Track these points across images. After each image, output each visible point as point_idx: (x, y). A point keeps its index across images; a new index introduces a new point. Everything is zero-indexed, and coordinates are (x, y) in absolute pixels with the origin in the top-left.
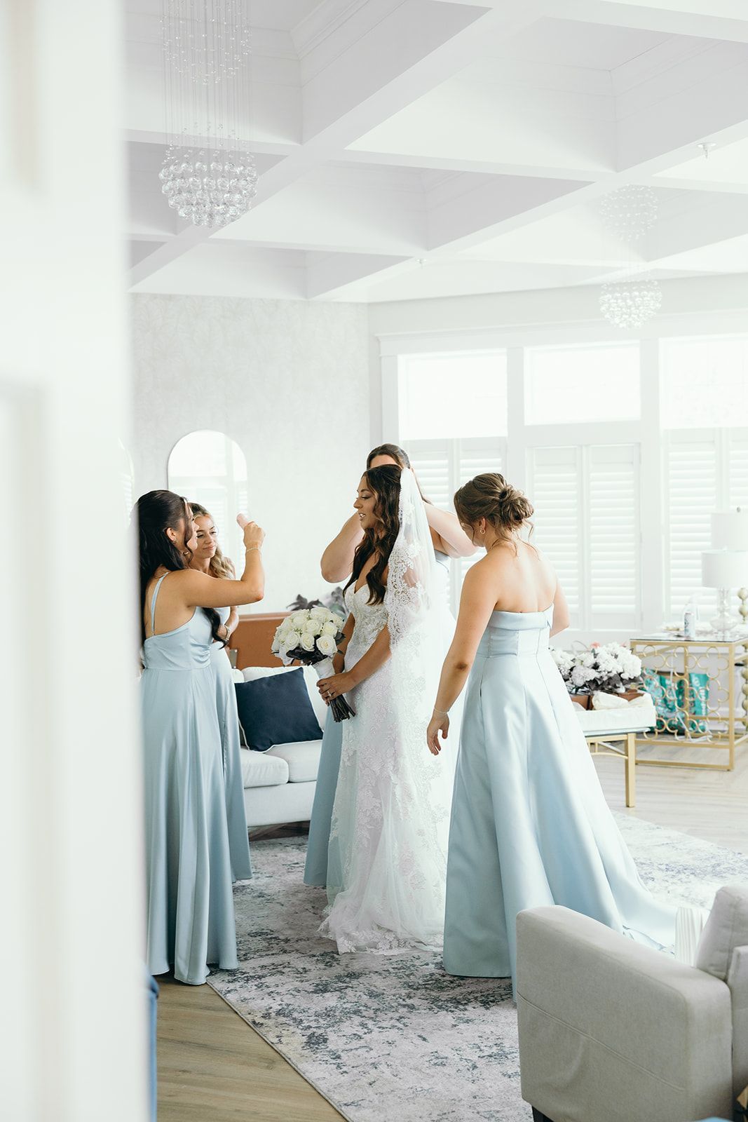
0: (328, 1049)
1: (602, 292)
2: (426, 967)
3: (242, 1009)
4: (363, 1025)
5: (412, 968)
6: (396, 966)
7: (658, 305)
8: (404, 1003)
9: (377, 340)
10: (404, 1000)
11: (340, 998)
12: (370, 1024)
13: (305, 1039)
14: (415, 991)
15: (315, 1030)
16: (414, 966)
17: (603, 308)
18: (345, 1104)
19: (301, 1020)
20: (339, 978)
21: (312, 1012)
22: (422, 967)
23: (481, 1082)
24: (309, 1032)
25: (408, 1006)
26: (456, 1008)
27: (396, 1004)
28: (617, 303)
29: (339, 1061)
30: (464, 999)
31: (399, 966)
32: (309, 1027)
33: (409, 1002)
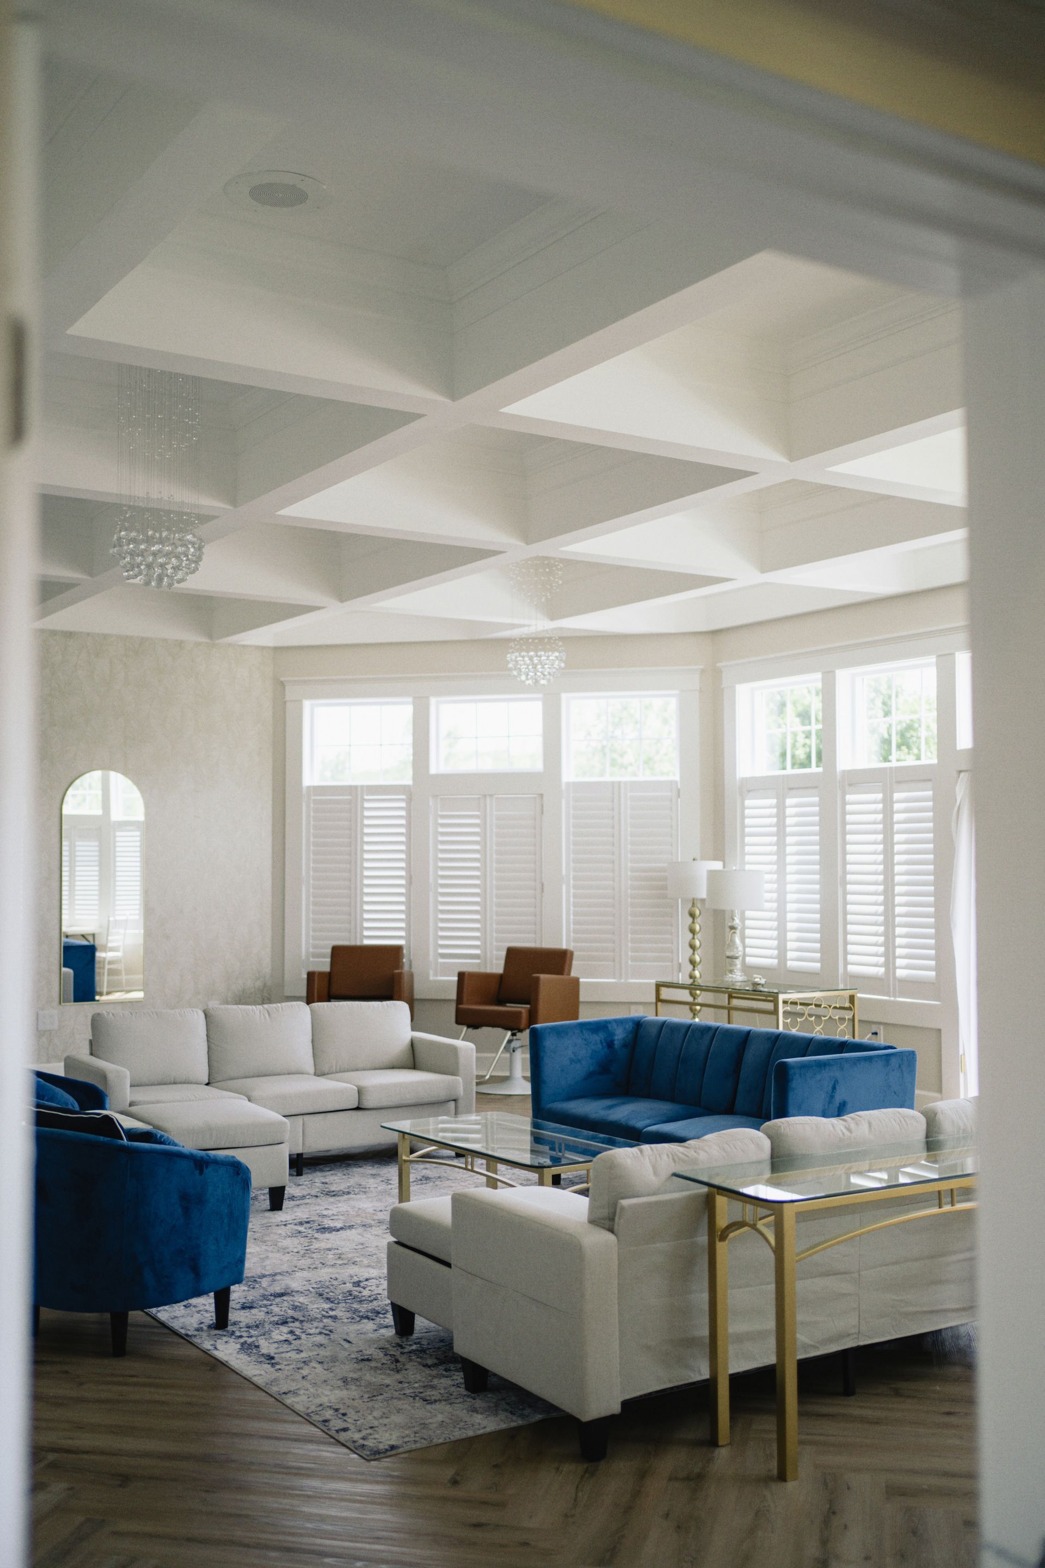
0: (260, 1353)
1: (511, 651)
2: (345, 1285)
3: (176, 1325)
4: (291, 1332)
5: (331, 1287)
6: (316, 1286)
7: (563, 665)
8: (327, 1315)
9: (282, 684)
10: (327, 1312)
13: (239, 1346)
14: (336, 1305)
15: (246, 1339)
16: (332, 1285)
17: (510, 665)
18: (284, 1393)
19: (233, 1331)
20: (264, 1297)
21: (242, 1325)
22: (340, 1286)
23: (404, 1372)
24: (242, 1340)
25: (331, 1317)
26: (376, 1316)
27: (320, 1316)
28: (523, 661)
29: (273, 1361)
30: (383, 1310)
31: (319, 1286)
32: (241, 1337)
33: (332, 1313)
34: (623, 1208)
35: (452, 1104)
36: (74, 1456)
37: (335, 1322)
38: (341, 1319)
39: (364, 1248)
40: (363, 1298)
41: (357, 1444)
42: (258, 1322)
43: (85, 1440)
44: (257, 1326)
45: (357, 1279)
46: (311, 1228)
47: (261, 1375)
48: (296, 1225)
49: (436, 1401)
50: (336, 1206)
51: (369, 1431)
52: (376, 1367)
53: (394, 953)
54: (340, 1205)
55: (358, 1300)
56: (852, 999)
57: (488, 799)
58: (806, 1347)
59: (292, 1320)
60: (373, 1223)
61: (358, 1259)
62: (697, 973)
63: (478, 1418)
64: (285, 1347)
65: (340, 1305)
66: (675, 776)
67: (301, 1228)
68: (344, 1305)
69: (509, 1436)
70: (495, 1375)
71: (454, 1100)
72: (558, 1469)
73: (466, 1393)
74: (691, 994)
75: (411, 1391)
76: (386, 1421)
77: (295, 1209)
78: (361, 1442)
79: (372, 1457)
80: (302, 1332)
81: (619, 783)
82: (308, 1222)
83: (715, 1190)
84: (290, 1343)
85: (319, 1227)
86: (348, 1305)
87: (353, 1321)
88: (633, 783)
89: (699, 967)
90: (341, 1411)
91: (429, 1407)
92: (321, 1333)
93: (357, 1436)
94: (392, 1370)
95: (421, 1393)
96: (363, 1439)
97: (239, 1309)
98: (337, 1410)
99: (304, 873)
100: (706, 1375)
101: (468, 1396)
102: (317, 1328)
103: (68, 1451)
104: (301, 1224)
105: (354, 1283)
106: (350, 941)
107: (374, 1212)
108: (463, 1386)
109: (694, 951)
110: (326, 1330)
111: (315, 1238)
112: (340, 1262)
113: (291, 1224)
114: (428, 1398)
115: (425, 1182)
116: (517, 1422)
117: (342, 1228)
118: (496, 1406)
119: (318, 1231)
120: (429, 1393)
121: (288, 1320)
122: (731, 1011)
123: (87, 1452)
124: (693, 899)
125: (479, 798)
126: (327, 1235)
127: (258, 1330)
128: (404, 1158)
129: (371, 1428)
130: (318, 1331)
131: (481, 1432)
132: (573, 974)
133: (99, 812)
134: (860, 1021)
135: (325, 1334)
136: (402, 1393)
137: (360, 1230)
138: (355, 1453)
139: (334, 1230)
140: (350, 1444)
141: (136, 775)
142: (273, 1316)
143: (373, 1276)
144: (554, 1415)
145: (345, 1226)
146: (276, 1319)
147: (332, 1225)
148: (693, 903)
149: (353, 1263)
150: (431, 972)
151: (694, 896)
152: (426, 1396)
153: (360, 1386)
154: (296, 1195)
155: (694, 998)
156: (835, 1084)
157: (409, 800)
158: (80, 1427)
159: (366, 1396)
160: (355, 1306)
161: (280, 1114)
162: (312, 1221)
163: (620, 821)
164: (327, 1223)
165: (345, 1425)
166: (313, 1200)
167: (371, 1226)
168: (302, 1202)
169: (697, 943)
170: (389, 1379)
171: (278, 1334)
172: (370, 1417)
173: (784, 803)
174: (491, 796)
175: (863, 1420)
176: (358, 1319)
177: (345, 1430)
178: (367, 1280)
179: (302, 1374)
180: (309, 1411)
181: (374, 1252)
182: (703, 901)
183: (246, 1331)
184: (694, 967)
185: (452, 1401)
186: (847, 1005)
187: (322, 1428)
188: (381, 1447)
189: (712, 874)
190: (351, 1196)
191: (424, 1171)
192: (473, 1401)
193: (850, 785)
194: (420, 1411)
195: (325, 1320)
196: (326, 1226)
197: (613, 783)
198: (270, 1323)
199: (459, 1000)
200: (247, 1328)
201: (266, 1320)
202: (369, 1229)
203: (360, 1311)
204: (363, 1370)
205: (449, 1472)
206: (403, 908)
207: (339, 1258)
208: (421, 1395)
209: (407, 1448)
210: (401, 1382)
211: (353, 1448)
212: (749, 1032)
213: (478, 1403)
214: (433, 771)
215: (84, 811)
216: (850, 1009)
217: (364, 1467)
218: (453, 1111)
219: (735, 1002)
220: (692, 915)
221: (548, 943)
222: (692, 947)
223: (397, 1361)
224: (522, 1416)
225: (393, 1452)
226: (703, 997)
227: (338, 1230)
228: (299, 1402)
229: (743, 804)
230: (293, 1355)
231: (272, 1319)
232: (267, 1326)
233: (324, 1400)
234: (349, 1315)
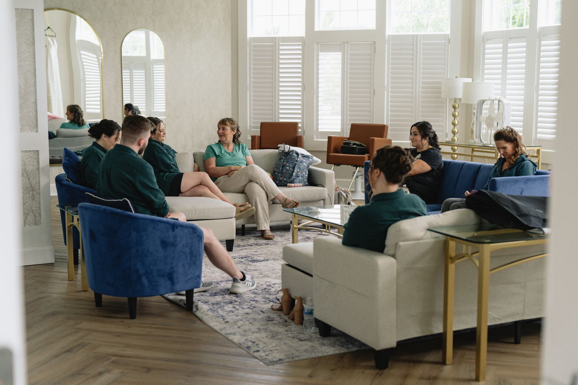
2: (263, 286)
4: (234, 307)
8: (253, 299)
10: (253, 298)
11: (223, 298)
12: (237, 307)
14: (258, 295)
18: (228, 334)
22: (260, 287)
27: (249, 300)
33: (255, 299)
34: (400, 246)
35: (322, 201)
36: (125, 358)
37: (256, 303)
38: (260, 302)
39: (273, 270)
40: (271, 293)
41: (263, 358)
42: (218, 302)
43: (129, 352)
44: (217, 304)
45: (269, 284)
46: (247, 260)
47: (217, 325)
48: (240, 258)
49: (304, 340)
50: (261, 250)
51: (270, 352)
52: (276, 323)
53: (294, 126)
54: (263, 250)
55: (269, 293)
56: (538, 151)
57: (346, 44)
58: (494, 319)
59: (234, 301)
60: (279, 258)
61: (270, 275)
62: (456, 138)
63: (324, 348)
64: (231, 314)
65: (260, 295)
66: (447, 31)
67: (242, 260)
68: (262, 295)
69: (341, 356)
70: (335, 329)
71: (323, 200)
72: (363, 372)
73: (319, 336)
74: (452, 149)
75: (292, 335)
76: (278, 348)
77: (240, 251)
78: (265, 357)
79: (270, 364)
80: (240, 307)
81: (417, 35)
82: (246, 257)
83: (449, 238)
84: (233, 312)
85: (251, 260)
86: (263, 295)
87: (265, 303)
88: (424, 35)
89: (457, 135)
90: (256, 343)
91: (300, 343)
92: (249, 308)
93: (263, 354)
94: (284, 325)
95: (297, 336)
96: (267, 355)
97: (209, 296)
98: (254, 342)
99: (248, 84)
100: (441, 330)
101: (321, 338)
102: (247, 305)
103: (122, 356)
104: (242, 258)
105: (267, 285)
106: (272, 120)
107: (280, 253)
108: (319, 333)
109: (454, 126)
110: (252, 306)
111: (249, 265)
112: (261, 276)
113: (238, 258)
114: (300, 338)
115: (307, 240)
116: (344, 350)
117: (263, 261)
118: (335, 343)
119: (251, 261)
120: (301, 336)
121: (233, 302)
122: (473, 157)
123: (130, 357)
124: (455, 98)
125: (341, 44)
126: (256, 264)
127: (218, 305)
128: (295, 226)
129: (271, 351)
130: (247, 306)
131: (325, 354)
132: (389, 137)
133: (144, 54)
134: (542, 163)
135: (251, 309)
136: (287, 336)
137: (272, 262)
138: (262, 361)
139: (259, 261)
140: (260, 358)
141: (160, 32)
142: (225, 300)
143: (277, 282)
144: (364, 348)
145: (265, 259)
146: (227, 301)
147: (258, 259)
148: (455, 101)
149: (268, 277)
150: (315, 137)
151: (456, 97)
152: (300, 337)
153: (267, 332)
154: (241, 244)
155: (454, 151)
156: (522, 191)
157: (304, 45)
158: (128, 346)
159: (270, 336)
160: (267, 296)
161: (231, 204)
162: (248, 257)
163: (417, 57)
164: (256, 258)
165: (258, 349)
166: (250, 247)
167: (277, 260)
168: (243, 248)
169: (456, 122)
170: (282, 330)
171: (227, 308)
172: (270, 346)
173: (507, 45)
174: (347, 42)
175: (524, 355)
176: (268, 302)
177: (258, 351)
178: (274, 284)
179: (238, 325)
180: (240, 342)
181: (278, 271)
182: (460, 99)
183: (212, 306)
184: (454, 135)
185: (312, 340)
186: (536, 154)
187: (247, 350)
188: (275, 359)
189: (466, 85)
190: (269, 246)
191: (307, 235)
192: (323, 341)
193: (544, 36)
194: (295, 343)
195: (252, 302)
196: (255, 259)
197: (413, 35)
198: (224, 303)
199: (329, 151)
200: (212, 304)
201: (222, 301)
202: (277, 261)
203: (270, 299)
204: (269, 325)
205: (308, 372)
206: (300, 103)
207: (261, 274)
208: (297, 337)
209: (287, 360)
210: (287, 331)
211: (261, 360)
212: (480, 166)
213: (326, 341)
214: (316, 29)
215: (137, 54)
216: (537, 157)
217: (266, 368)
218: (322, 205)
219: (475, 153)
220: (454, 107)
221: (376, 122)
222: (454, 124)
223: (286, 321)
224: (347, 348)
225: (281, 362)
226: (458, 150)
227: (261, 261)
228: (236, 339)
229: (484, 47)
230: (235, 317)
231: (225, 301)
232: (222, 304)
233: (249, 338)
234: (263, 300)
